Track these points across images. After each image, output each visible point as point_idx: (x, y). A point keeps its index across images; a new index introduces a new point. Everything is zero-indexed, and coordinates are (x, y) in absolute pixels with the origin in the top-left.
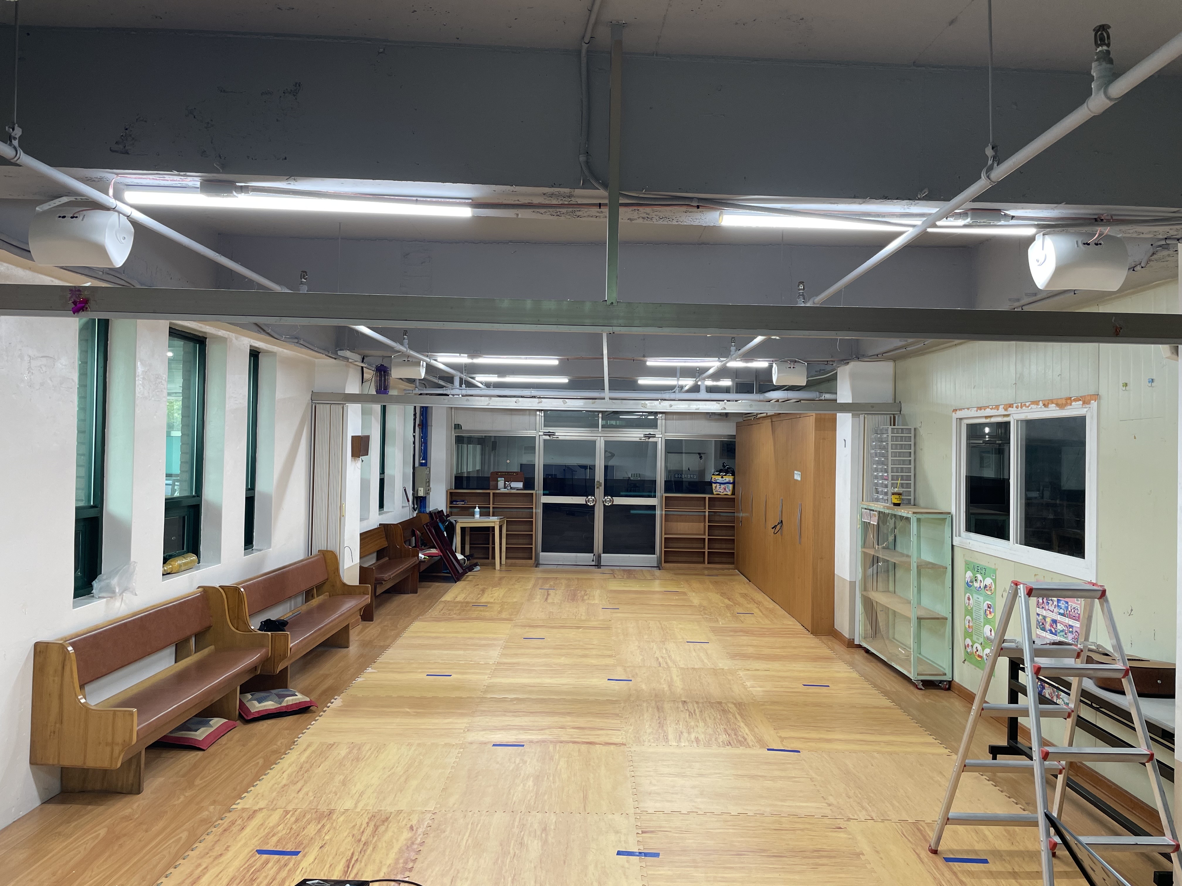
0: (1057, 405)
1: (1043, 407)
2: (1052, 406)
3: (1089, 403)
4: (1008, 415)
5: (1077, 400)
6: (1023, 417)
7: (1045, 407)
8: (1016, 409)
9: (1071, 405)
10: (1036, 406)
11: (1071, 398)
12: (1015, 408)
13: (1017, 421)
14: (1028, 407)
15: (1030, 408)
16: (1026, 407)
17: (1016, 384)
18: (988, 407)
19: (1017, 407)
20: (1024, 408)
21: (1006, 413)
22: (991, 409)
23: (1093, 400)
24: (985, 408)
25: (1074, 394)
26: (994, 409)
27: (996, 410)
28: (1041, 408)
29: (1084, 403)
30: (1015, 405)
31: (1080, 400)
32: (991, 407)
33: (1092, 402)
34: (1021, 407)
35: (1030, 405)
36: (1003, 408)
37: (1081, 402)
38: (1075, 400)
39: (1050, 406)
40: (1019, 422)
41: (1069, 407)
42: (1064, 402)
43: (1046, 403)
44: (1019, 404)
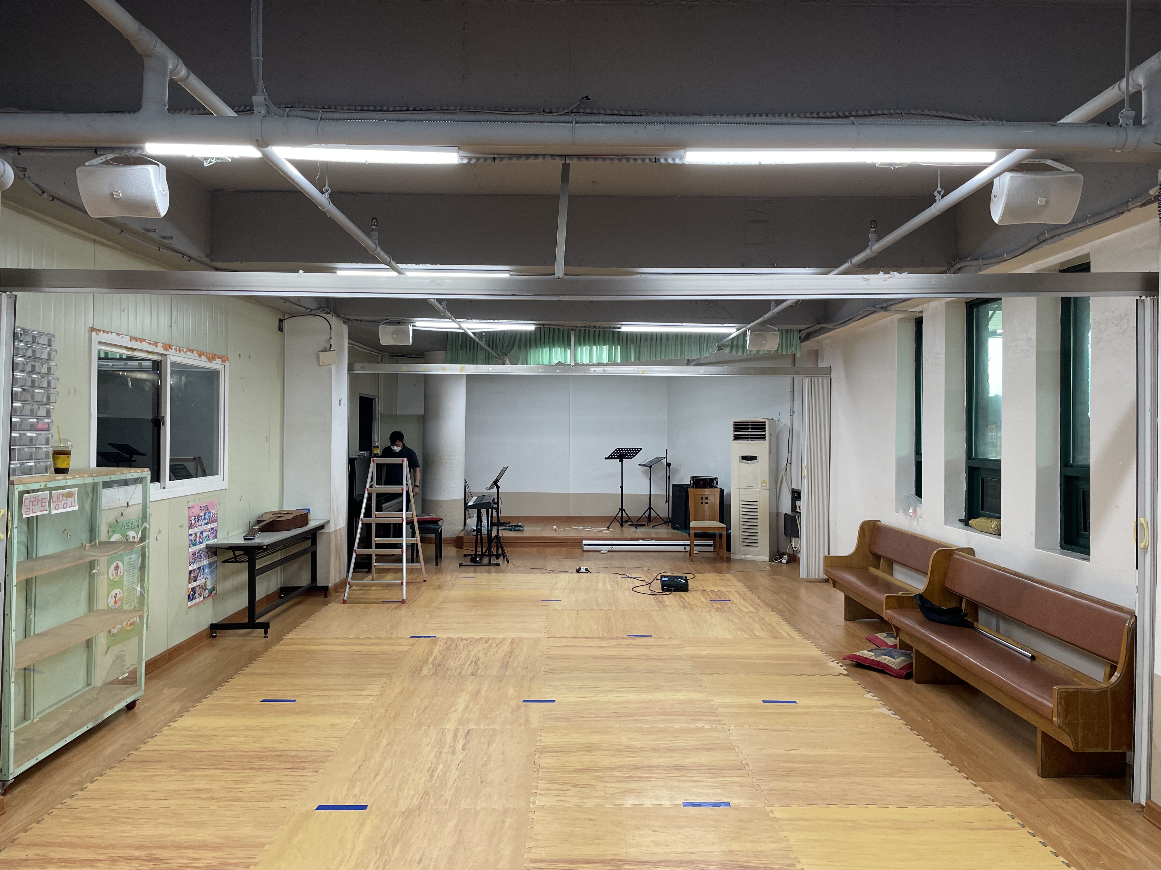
0: (207, 358)
1: (197, 356)
2: (204, 358)
9: (215, 360)
10: (191, 353)
12: (174, 350)
14: (185, 352)
15: (186, 354)
17: (172, 326)
18: (145, 340)
19: (176, 350)
20: (182, 352)
22: (150, 344)
24: (142, 340)
26: (153, 345)
27: (154, 347)
28: (195, 356)
30: (174, 347)
32: (148, 341)
35: (187, 351)
36: (162, 347)
37: (221, 360)
39: (202, 356)
41: (214, 362)
42: (211, 356)
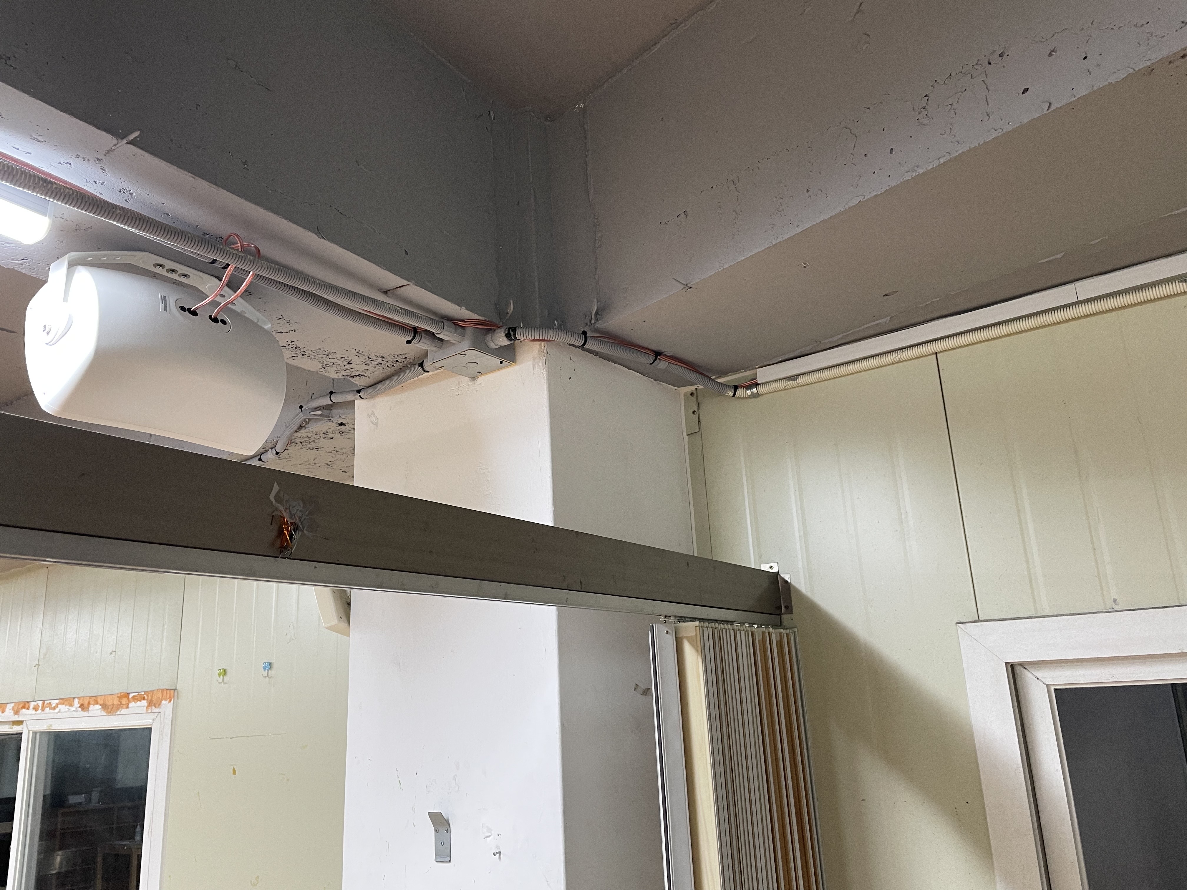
0: (104, 706)
1: (80, 709)
2: (95, 709)
3: (158, 705)
4: (21, 723)
5: (139, 698)
6: (43, 727)
7: (83, 709)
8: (33, 712)
9: (127, 707)
10: (67, 707)
11: (129, 694)
12: (31, 711)
13: (35, 733)
14: (54, 708)
15: (57, 710)
16: (51, 709)
17: (38, 665)
19: (36, 709)
20: (47, 710)
21: (16, 718)
23: (166, 700)
25: (135, 688)
28: (76, 711)
29: (150, 704)
30: (32, 704)
31: (144, 699)
33: (164, 702)
34: (43, 710)
36: (11, 709)
37: (145, 703)
38: (136, 699)
39: (91, 707)
40: (38, 735)
41: (124, 711)
42: (116, 701)
43: (86, 703)
44: (40, 703)
